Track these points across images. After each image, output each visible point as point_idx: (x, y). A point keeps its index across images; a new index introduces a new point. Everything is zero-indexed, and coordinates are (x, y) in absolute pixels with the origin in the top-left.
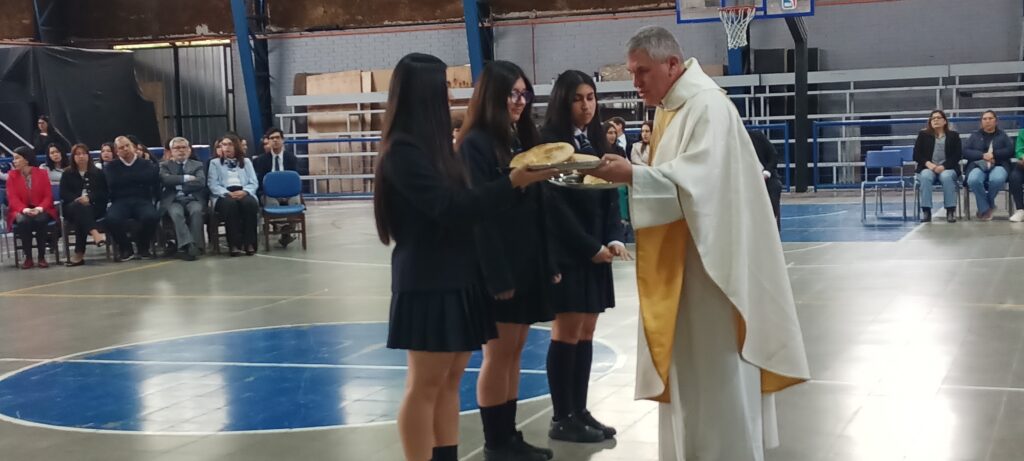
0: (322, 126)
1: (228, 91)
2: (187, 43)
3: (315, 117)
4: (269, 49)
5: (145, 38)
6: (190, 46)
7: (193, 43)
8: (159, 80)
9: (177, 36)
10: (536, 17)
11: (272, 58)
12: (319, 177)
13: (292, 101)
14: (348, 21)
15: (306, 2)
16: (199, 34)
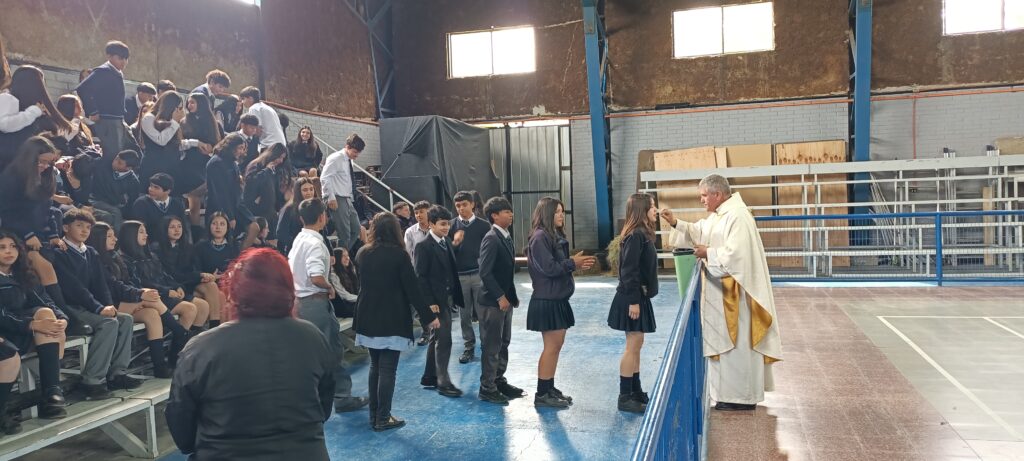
0: (673, 201)
1: (562, 168)
2: (520, 124)
3: (666, 192)
4: (611, 128)
5: (479, 119)
6: (522, 127)
9: (512, 116)
10: (919, 91)
11: (614, 136)
14: (699, 99)
15: (654, 81)
16: (535, 114)
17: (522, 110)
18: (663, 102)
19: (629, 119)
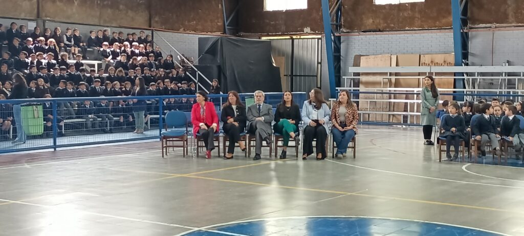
0: (367, 84)
1: (318, 63)
2: (299, 37)
3: (363, 78)
4: (341, 41)
5: (278, 34)
6: (300, 39)
7: (302, 37)
8: (283, 55)
9: (294, 33)
10: (496, 27)
11: (342, 46)
12: (364, 112)
13: (352, 70)
14: (386, 27)
15: (363, 16)
16: (305, 32)
17: (299, 30)
18: (368, 28)
19: (350, 37)
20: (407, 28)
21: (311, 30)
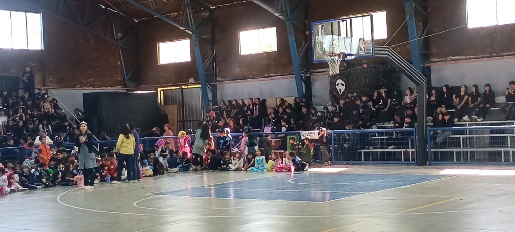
4: (217, 89)
5: (169, 85)
6: (187, 88)
7: (189, 86)
8: (176, 104)
9: (182, 83)
11: (219, 93)
14: (249, 75)
15: (233, 66)
16: (190, 82)
17: (185, 81)
18: (236, 77)
19: (226, 85)
20: (266, 75)
21: (195, 80)
